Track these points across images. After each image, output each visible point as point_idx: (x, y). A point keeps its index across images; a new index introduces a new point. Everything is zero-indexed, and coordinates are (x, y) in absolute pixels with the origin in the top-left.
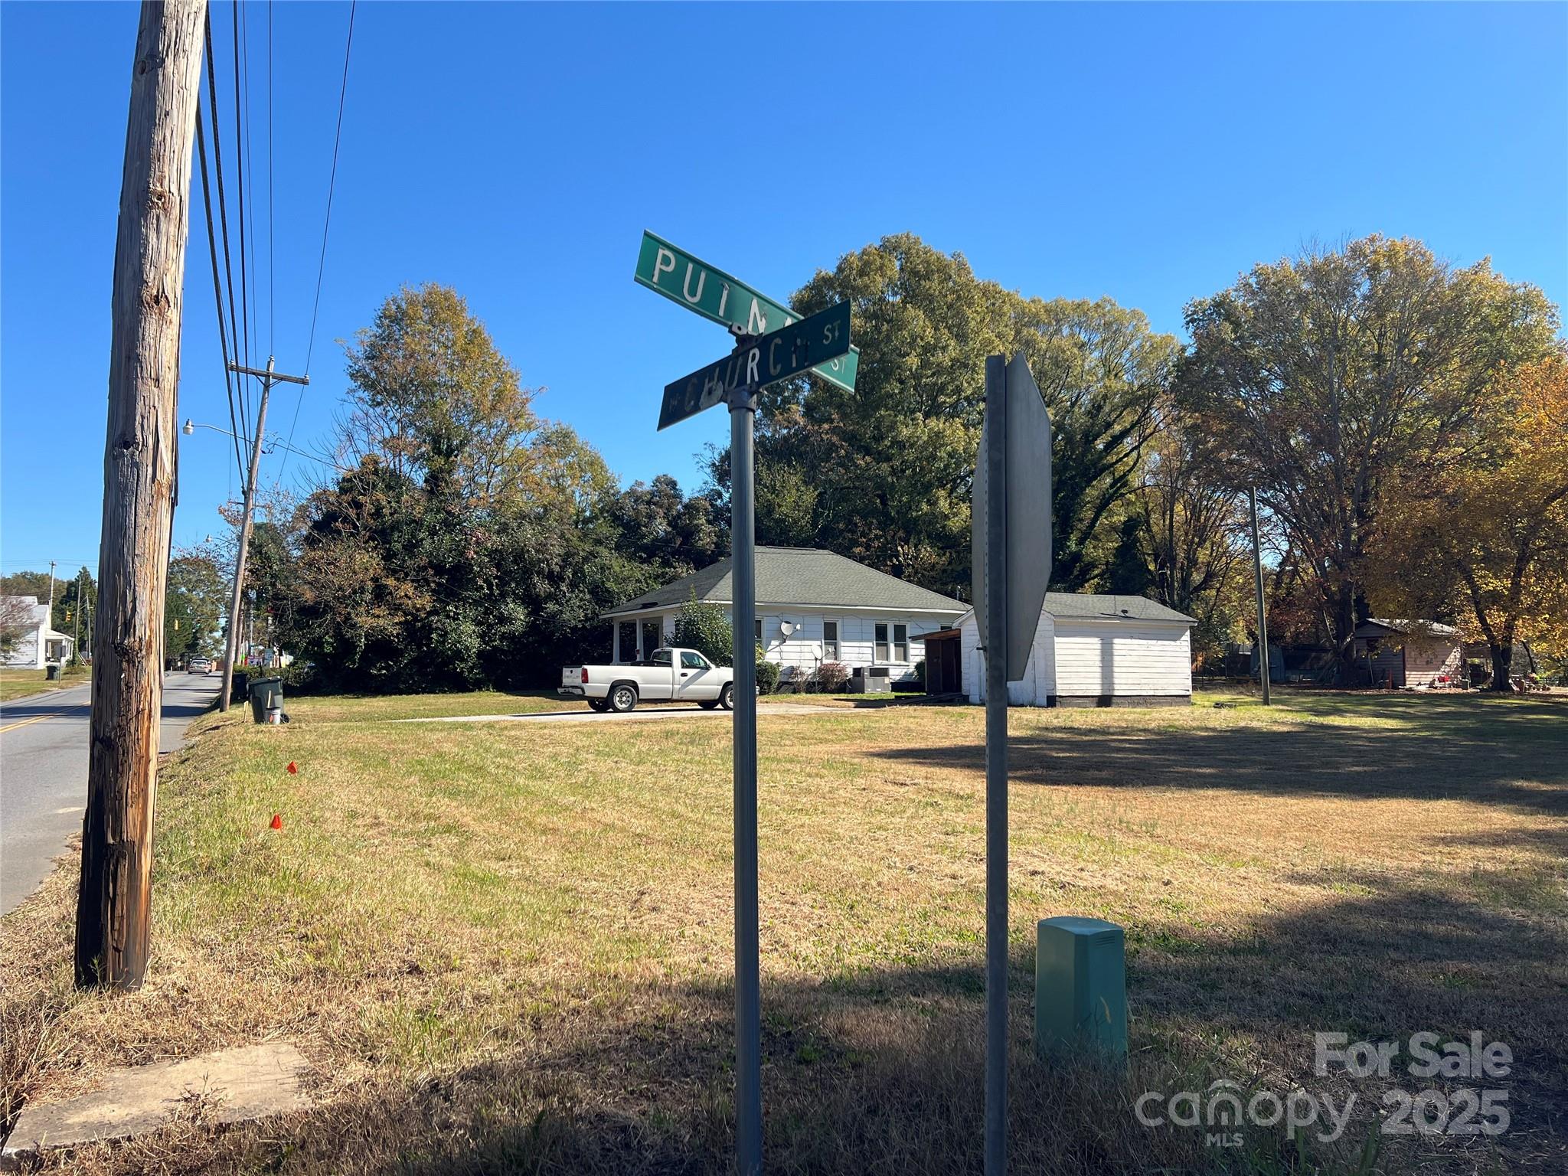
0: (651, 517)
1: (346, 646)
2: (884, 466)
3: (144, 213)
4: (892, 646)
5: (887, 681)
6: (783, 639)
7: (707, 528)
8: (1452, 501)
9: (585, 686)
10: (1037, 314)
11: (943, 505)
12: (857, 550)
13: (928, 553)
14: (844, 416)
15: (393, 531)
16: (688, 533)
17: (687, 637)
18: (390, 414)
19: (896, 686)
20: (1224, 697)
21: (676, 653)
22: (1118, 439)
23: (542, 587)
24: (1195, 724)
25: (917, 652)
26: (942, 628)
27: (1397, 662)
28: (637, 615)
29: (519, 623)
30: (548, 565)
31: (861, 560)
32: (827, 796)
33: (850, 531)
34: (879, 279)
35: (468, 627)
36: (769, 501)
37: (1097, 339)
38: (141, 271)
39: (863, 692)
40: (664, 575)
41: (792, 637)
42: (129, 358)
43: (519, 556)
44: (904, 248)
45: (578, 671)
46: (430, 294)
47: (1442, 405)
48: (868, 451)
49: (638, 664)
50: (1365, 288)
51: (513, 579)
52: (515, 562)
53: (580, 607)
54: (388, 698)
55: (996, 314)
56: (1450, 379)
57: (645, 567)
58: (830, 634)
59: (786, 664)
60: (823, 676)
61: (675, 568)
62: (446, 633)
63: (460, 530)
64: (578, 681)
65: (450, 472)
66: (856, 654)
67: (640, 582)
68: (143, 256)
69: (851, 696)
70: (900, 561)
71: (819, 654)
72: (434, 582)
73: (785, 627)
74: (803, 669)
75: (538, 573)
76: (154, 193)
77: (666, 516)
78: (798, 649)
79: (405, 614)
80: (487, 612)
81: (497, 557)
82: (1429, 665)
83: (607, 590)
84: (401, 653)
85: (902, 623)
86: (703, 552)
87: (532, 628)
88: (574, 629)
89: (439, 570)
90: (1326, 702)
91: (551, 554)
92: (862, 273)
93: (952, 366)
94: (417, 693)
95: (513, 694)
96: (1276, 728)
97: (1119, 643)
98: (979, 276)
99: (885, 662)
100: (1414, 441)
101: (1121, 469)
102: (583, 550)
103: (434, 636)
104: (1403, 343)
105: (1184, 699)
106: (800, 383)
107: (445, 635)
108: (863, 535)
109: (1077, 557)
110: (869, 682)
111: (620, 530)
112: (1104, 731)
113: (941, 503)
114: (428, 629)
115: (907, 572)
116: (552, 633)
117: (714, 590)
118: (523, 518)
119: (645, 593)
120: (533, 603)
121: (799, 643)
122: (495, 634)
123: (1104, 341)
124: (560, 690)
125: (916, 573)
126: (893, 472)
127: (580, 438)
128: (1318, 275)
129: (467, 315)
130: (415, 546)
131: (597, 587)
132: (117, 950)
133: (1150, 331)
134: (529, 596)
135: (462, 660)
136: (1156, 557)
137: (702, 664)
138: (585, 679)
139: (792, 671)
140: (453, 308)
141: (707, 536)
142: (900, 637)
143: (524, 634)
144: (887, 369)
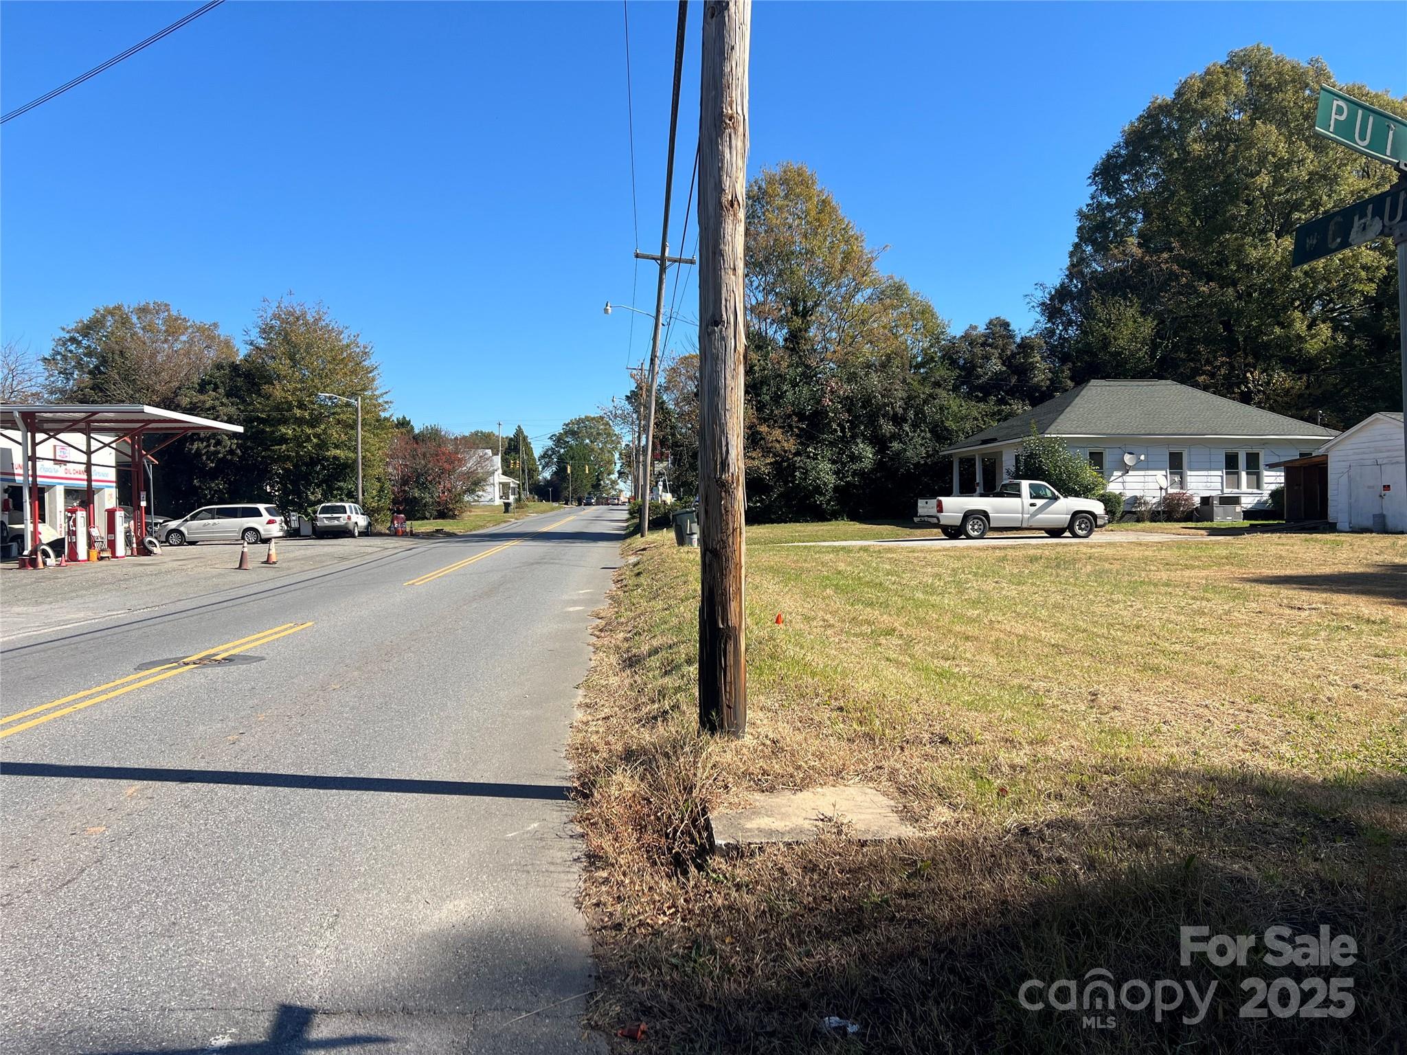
0: (987, 358)
2: (1231, 290)
3: (720, 133)
4: (1244, 475)
5: (1238, 509)
6: (1126, 469)
7: (1042, 365)
9: (940, 515)
11: (1300, 326)
12: (1201, 379)
13: (1281, 378)
14: (1184, 244)
15: (762, 385)
16: (1026, 371)
17: (1030, 470)
18: (755, 284)
19: (1248, 514)
21: (1025, 484)
23: (888, 428)
25: (1273, 480)
26: (1301, 455)
28: (976, 450)
29: (867, 461)
30: (892, 408)
31: (1205, 388)
32: (1224, 617)
33: (1192, 360)
34: (1222, 98)
35: (825, 466)
36: (1104, 334)
38: (720, 182)
39: (1212, 521)
40: (1000, 412)
41: (1135, 468)
42: (714, 253)
43: (867, 402)
44: (1251, 62)
45: (933, 502)
46: (785, 172)
48: (1209, 278)
51: (862, 423)
52: (864, 407)
53: (922, 445)
54: (763, 526)
57: (982, 405)
58: (1176, 464)
59: (1129, 494)
60: (1168, 505)
61: (1010, 405)
62: (807, 470)
63: (817, 381)
64: (934, 511)
65: (806, 331)
66: (1203, 483)
67: (977, 420)
68: (720, 169)
69: (1199, 525)
70: (1249, 388)
71: (1164, 483)
72: (797, 427)
73: (1128, 458)
74: (1148, 499)
75: (884, 416)
76: (726, 115)
77: (1000, 357)
78: (1142, 479)
79: (775, 455)
80: (841, 452)
81: (848, 403)
83: (946, 429)
85: (1255, 451)
86: (1037, 387)
87: (879, 465)
88: (917, 465)
89: (801, 416)
91: (895, 398)
92: (1203, 95)
93: (1309, 181)
94: (786, 522)
95: (866, 523)
98: (1338, 79)
99: (1236, 491)
102: (924, 393)
103: (797, 474)
106: (1134, 216)
107: (806, 473)
108: (1208, 362)
110: (1218, 510)
111: (957, 372)
113: (1297, 325)
114: (793, 468)
115: (1257, 398)
116: (898, 469)
117: (1055, 424)
118: (870, 366)
119: (982, 430)
120: (880, 443)
121: (1142, 473)
122: (848, 471)
124: (916, 520)
125: (1268, 398)
126: (1239, 297)
127: (911, 289)
129: (817, 187)
130: (781, 397)
131: (937, 426)
132: (729, 707)
134: (876, 437)
135: (821, 494)
137: (1049, 495)
138: (940, 509)
139: (1135, 500)
140: (805, 183)
141: (1041, 373)
142: (1253, 465)
143: (872, 471)
144: (1232, 191)
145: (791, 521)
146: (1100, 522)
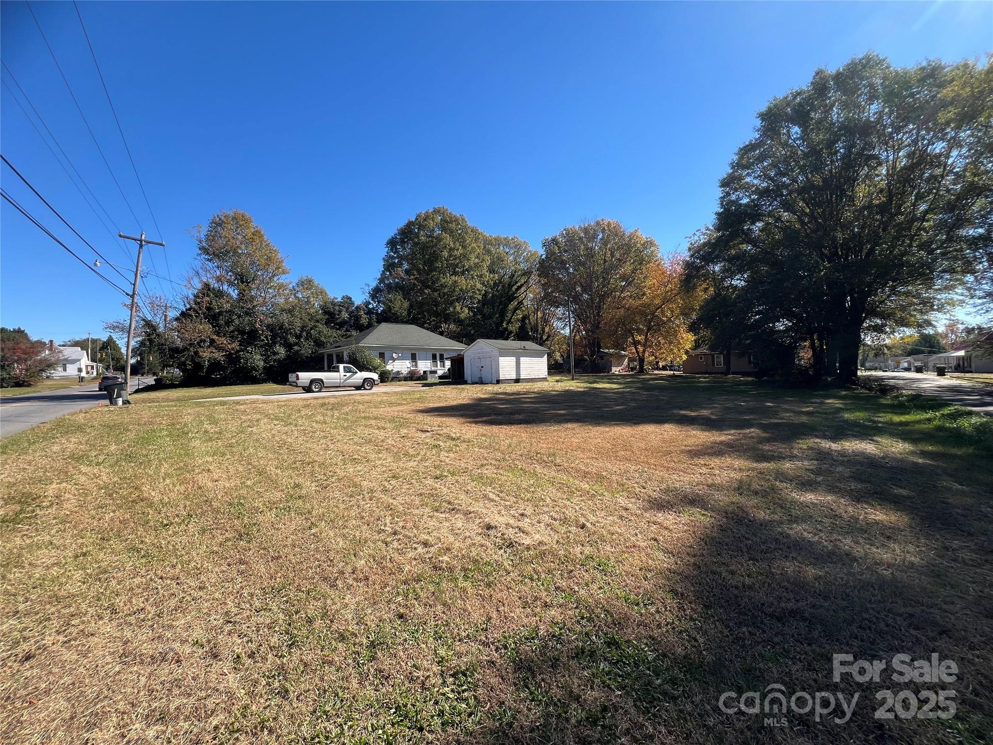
0: (340, 311)
1: (198, 366)
2: (436, 294)
4: (438, 362)
5: (437, 375)
6: (394, 360)
7: (364, 316)
8: (628, 309)
9: (298, 381)
10: (491, 241)
11: (458, 308)
12: (426, 325)
13: (452, 326)
14: (419, 274)
16: (358, 318)
17: (346, 359)
19: (440, 377)
20: (558, 378)
21: (342, 366)
22: (519, 287)
23: (293, 340)
24: (551, 389)
25: (448, 364)
26: (457, 355)
27: (609, 364)
28: (334, 351)
29: (282, 355)
30: (294, 330)
31: (428, 329)
33: (423, 318)
34: (432, 223)
35: (258, 357)
37: (512, 252)
39: (427, 380)
40: (346, 335)
41: (398, 359)
43: (281, 327)
44: (442, 212)
45: (294, 375)
46: (235, 214)
47: (623, 278)
49: (324, 371)
50: (600, 236)
51: (278, 337)
52: (280, 329)
53: (309, 348)
55: (477, 240)
56: (627, 269)
57: (338, 331)
58: (414, 358)
59: (395, 370)
60: (411, 374)
61: (351, 332)
63: (253, 316)
64: (296, 379)
66: (424, 366)
67: (336, 338)
69: (422, 382)
70: (442, 330)
71: (409, 366)
72: (240, 337)
73: (394, 355)
74: (403, 372)
75: (290, 334)
77: (347, 311)
78: (400, 364)
79: (225, 351)
80: (267, 350)
81: (270, 327)
82: (619, 365)
83: (321, 341)
84: (227, 368)
85: (442, 353)
86: (362, 325)
87: (288, 357)
88: (307, 357)
89: (242, 332)
90: (592, 379)
91: (295, 326)
92: (425, 220)
93: (461, 257)
94: (235, 385)
96: (579, 389)
97: (522, 359)
98: (470, 224)
99: (436, 368)
100: (614, 290)
101: (520, 299)
102: (311, 325)
103: (242, 361)
104: (612, 255)
105: (544, 379)
107: (247, 360)
108: (428, 319)
109: (506, 329)
110: (429, 376)
111: (327, 317)
112: (518, 394)
114: (238, 358)
115: (445, 334)
117: (364, 340)
118: (283, 311)
119: (337, 342)
120: (288, 346)
121: (401, 361)
122: (271, 359)
123: (515, 252)
124: (288, 383)
125: (448, 334)
126: (439, 296)
127: (316, 282)
128: (586, 230)
129: (253, 224)
130: (230, 322)
131: (317, 340)
133: (530, 249)
134: (287, 344)
135: (256, 371)
136: (532, 329)
137: (353, 371)
138: (298, 379)
139: (398, 373)
140: (247, 221)
141: (364, 320)
142: (442, 358)
143: (284, 359)
144: (435, 257)
145: (238, 384)
146: (376, 383)
